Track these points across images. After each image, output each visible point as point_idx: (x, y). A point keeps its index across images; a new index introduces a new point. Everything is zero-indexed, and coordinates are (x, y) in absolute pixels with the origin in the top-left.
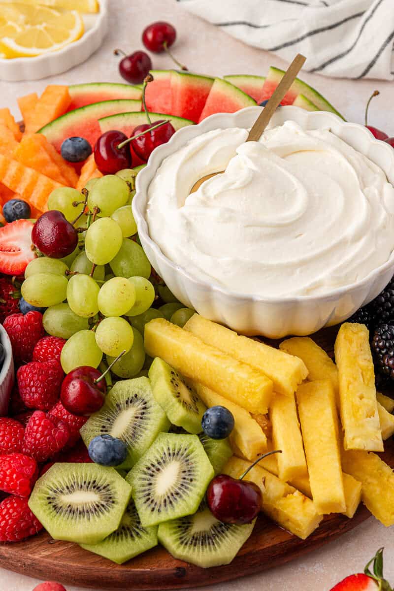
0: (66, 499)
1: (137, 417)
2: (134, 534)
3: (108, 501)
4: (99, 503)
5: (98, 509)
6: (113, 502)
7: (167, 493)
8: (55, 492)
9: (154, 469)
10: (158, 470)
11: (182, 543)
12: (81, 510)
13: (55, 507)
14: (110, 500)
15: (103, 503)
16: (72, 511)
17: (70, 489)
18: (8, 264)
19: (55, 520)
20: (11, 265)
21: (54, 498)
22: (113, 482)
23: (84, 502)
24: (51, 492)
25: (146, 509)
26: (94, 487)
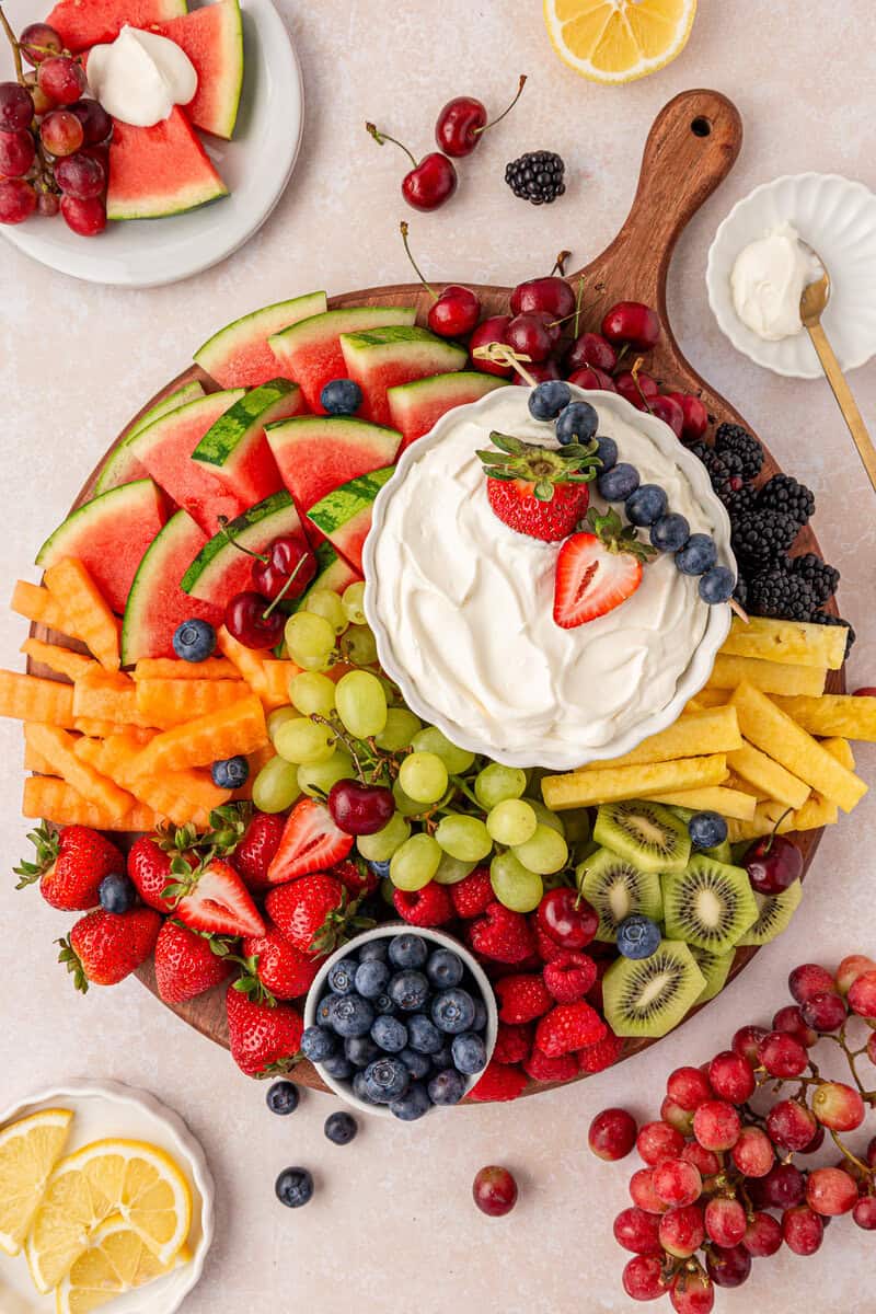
0: (643, 1002)
1: (630, 888)
2: (710, 960)
3: (678, 970)
4: (672, 978)
5: (674, 985)
6: (683, 967)
7: (720, 919)
8: (628, 1007)
9: (688, 910)
10: (693, 909)
11: (761, 934)
12: (664, 997)
13: (642, 1017)
14: (679, 967)
15: (676, 975)
16: (656, 1005)
17: (636, 991)
19: (652, 1025)
20: (331, 854)
21: (632, 1012)
22: (665, 953)
23: (660, 990)
24: (625, 1010)
25: (711, 944)
26: (655, 972)
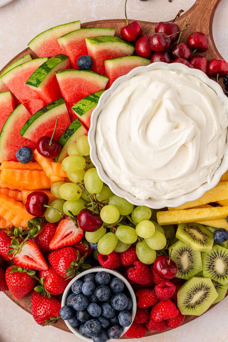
0: (193, 301)
1: (189, 257)
2: (219, 286)
3: (207, 290)
4: (205, 293)
5: (206, 295)
6: (209, 288)
7: (224, 270)
8: (187, 303)
9: (212, 266)
10: (214, 266)
12: (201, 300)
13: (192, 307)
14: (207, 289)
15: (206, 291)
16: (198, 303)
17: (190, 297)
18: (73, 240)
19: (196, 311)
20: (74, 239)
21: (188, 305)
23: (200, 297)
25: (220, 280)
26: (198, 290)
